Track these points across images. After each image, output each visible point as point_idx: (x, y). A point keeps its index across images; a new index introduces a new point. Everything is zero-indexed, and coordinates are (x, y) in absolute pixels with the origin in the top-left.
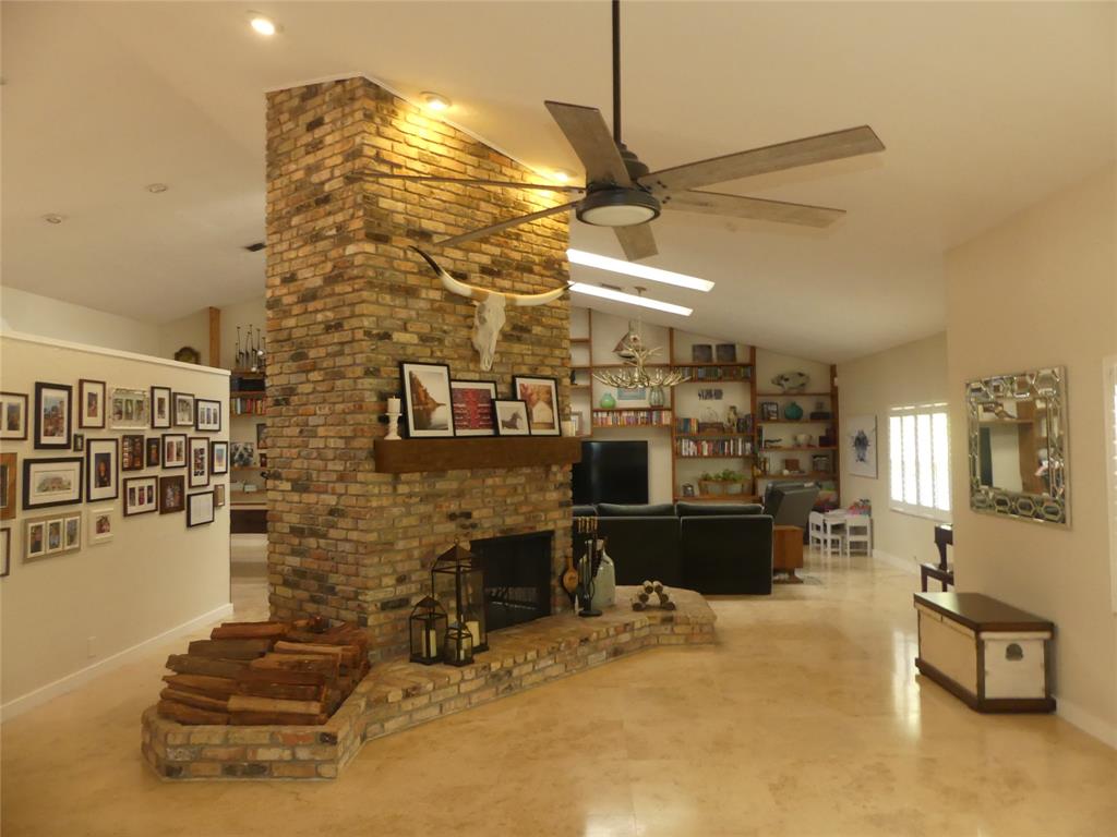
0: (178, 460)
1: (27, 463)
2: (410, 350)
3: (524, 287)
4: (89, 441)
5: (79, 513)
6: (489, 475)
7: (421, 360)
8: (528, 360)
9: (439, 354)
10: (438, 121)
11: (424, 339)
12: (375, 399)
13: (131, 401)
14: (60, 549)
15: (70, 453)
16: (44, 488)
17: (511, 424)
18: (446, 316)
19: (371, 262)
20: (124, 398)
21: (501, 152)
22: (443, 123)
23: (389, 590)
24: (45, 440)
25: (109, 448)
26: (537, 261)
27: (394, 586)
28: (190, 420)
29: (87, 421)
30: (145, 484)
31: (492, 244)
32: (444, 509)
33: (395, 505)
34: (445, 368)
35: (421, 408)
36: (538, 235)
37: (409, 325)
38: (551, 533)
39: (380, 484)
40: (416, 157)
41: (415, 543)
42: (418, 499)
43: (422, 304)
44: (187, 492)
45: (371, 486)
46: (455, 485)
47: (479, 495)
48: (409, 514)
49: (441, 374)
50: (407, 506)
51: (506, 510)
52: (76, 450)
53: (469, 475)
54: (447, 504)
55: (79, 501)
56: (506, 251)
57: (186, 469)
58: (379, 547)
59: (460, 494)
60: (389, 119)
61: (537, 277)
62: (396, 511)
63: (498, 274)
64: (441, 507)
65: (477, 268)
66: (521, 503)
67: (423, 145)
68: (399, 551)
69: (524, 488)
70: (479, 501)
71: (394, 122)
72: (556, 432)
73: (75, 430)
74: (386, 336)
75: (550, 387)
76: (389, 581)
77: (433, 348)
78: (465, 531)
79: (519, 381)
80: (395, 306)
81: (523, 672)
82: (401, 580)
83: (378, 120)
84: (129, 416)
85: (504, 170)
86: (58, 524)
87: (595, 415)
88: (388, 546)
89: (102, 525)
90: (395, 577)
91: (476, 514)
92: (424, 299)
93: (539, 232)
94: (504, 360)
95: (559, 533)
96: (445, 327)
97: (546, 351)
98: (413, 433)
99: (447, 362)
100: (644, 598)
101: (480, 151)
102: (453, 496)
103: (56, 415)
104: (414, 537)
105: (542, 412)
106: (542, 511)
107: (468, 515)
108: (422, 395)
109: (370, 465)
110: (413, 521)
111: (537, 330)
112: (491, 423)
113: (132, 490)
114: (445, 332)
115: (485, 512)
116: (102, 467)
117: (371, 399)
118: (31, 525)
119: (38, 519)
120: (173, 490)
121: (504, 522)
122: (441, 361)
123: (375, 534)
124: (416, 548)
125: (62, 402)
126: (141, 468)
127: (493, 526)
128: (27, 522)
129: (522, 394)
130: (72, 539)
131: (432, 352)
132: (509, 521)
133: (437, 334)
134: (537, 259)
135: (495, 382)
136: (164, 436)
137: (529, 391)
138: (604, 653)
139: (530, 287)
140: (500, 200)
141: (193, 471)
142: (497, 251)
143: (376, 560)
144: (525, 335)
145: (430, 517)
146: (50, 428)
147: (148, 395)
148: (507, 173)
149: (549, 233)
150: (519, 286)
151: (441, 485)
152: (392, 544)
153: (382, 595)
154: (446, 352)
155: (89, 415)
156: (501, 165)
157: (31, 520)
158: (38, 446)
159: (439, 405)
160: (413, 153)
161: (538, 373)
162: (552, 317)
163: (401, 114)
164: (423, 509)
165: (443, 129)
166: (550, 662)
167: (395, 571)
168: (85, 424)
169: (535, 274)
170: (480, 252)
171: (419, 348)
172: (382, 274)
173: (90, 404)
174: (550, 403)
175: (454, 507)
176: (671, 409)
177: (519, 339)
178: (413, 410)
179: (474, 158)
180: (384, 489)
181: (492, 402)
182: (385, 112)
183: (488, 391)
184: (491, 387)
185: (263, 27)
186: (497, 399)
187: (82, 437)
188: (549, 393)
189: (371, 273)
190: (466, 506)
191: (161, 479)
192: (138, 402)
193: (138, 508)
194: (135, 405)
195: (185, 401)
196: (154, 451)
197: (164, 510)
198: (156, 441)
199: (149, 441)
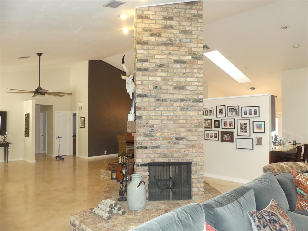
0: (230, 127)
13: (207, 111)
20: (204, 110)
44: (235, 137)
57: (235, 130)
84: (206, 115)
113: (208, 134)
120: (228, 136)
126: (212, 128)
136: (222, 119)
141: (239, 131)
147: (215, 108)
191: (221, 132)
192: (210, 111)
193: (210, 138)
194: (209, 112)
195: (233, 108)
196: (217, 124)
197: (222, 141)
198: (219, 121)
199: (215, 121)
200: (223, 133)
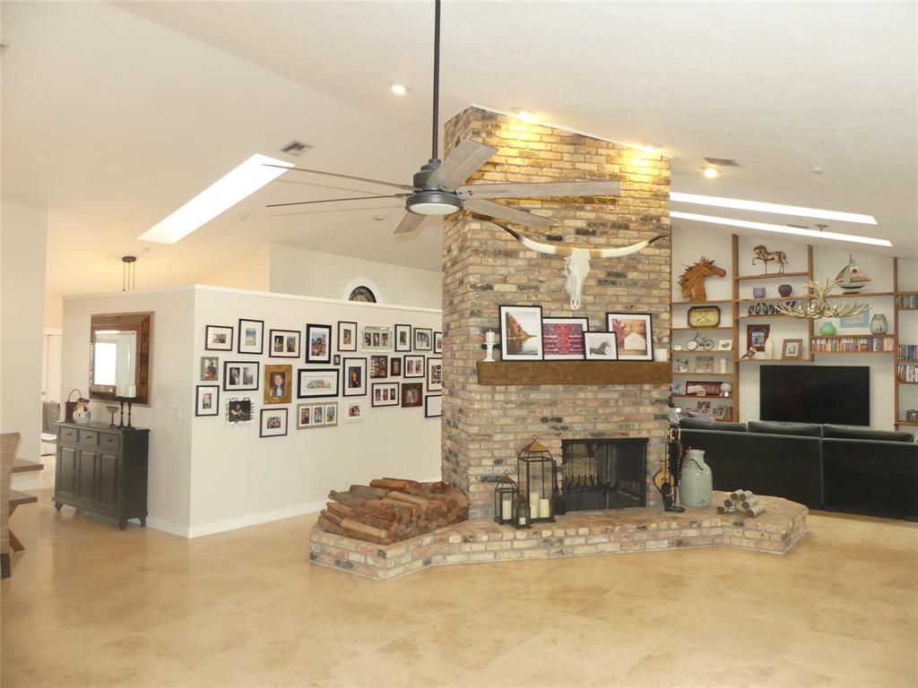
0: (417, 372)
1: (300, 371)
2: (509, 297)
3: (620, 241)
4: (344, 359)
5: (336, 403)
6: (581, 390)
7: (518, 304)
8: (625, 300)
9: (534, 298)
10: (537, 125)
11: (521, 288)
12: (478, 333)
13: (378, 335)
14: (322, 423)
15: (331, 366)
16: (311, 386)
17: (601, 351)
18: (542, 270)
19: (477, 236)
20: (372, 332)
21: (596, 137)
22: (541, 126)
23: (488, 468)
24: (312, 358)
25: (360, 364)
26: (634, 219)
27: (493, 467)
28: (428, 346)
29: (343, 347)
30: (389, 387)
31: (587, 211)
32: (538, 414)
33: (494, 408)
34: (539, 309)
35: (514, 338)
36: (634, 198)
37: (508, 279)
38: (646, 440)
39: (481, 393)
40: (517, 155)
41: (511, 437)
42: (514, 405)
43: (520, 263)
44: (425, 393)
45: (473, 394)
46: (548, 396)
47: (571, 405)
48: (505, 416)
49: (535, 313)
50: (504, 409)
51: (598, 418)
52: (335, 364)
53: (561, 389)
54: (540, 410)
55: (337, 395)
56: (600, 214)
57: (425, 379)
58: (480, 437)
59: (553, 403)
60: (493, 131)
61: (634, 232)
62: (494, 412)
63: (594, 233)
64: (534, 412)
65: (572, 231)
66: (613, 414)
67: (523, 145)
68: (497, 442)
69: (617, 401)
70: (571, 410)
71: (497, 133)
72: (649, 357)
73: (334, 351)
74: (490, 287)
75: (645, 321)
76: (490, 462)
77: (529, 293)
78: (557, 432)
79: (611, 317)
80: (496, 266)
81: (575, 543)
82: (498, 462)
83: (484, 135)
84: (376, 344)
85: (600, 151)
86: (321, 408)
87: (813, 342)
88: (488, 437)
89: (354, 411)
90: (493, 460)
91: (567, 420)
92: (521, 259)
93: (636, 196)
94: (598, 301)
95: (653, 441)
96: (541, 278)
97: (643, 291)
98: (506, 357)
99: (542, 304)
100: (728, 503)
101: (577, 141)
102: (546, 405)
103: (320, 343)
104: (510, 433)
105: (634, 342)
106: (636, 421)
107: (559, 420)
108: (516, 329)
109: (474, 379)
110: (508, 421)
111: (632, 275)
112: (581, 350)
113: (378, 391)
114: (541, 282)
115: (576, 419)
116: (355, 375)
117: (475, 332)
118: (301, 408)
119: (319, 404)
120: (413, 393)
121: (595, 427)
122: (536, 304)
123: (477, 428)
124: (511, 440)
125: (324, 336)
126: (386, 376)
127: (584, 430)
128: (299, 405)
129: (614, 327)
130: (331, 418)
131: (528, 297)
132: (601, 427)
133: (533, 284)
134: (633, 218)
135: (587, 318)
136: (405, 356)
137: (622, 325)
138: (666, 542)
139: (627, 241)
140: (595, 175)
141: (430, 381)
142: (592, 216)
143: (477, 446)
144: (622, 280)
145: (524, 419)
146: (316, 351)
147: (392, 330)
148: (604, 153)
149: (647, 195)
150: (614, 241)
151: (534, 396)
152: (490, 436)
153: (481, 471)
154: (540, 296)
155: (345, 343)
156: (597, 148)
157: (302, 405)
158: (308, 361)
159: (530, 336)
160: (514, 152)
161: (634, 310)
162: (649, 264)
163: (504, 127)
164: (518, 412)
165: (541, 130)
166: (604, 540)
167: (493, 456)
168: (341, 349)
169: (633, 230)
170: (575, 218)
171: (517, 295)
172: (486, 244)
173: (345, 337)
174: (644, 334)
175: (547, 413)
176: (895, 336)
177: (614, 283)
178: (507, 341)
179: (571, 147)
180: (485, 396)
181: (583, 333)
182: (490, 127)
183: (581, 325)
184: (584, 322)
185: (399, 90)
186: (588, 331)
187: (339, 356)
188: (644, 325)
189: (476, 244)
190: (556, 413)
191: (403, 384)
192: (384, 335)
193: (382, 402)
194: (381, 337)
195: (423, 334)
196: (397, 366)
197: (405, 405)
198: (399, 360)
199: (393, 360)
200: (406, 387)
